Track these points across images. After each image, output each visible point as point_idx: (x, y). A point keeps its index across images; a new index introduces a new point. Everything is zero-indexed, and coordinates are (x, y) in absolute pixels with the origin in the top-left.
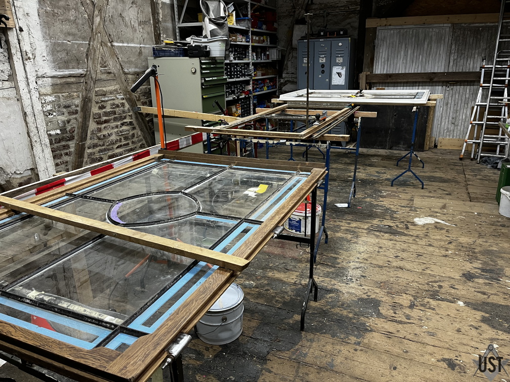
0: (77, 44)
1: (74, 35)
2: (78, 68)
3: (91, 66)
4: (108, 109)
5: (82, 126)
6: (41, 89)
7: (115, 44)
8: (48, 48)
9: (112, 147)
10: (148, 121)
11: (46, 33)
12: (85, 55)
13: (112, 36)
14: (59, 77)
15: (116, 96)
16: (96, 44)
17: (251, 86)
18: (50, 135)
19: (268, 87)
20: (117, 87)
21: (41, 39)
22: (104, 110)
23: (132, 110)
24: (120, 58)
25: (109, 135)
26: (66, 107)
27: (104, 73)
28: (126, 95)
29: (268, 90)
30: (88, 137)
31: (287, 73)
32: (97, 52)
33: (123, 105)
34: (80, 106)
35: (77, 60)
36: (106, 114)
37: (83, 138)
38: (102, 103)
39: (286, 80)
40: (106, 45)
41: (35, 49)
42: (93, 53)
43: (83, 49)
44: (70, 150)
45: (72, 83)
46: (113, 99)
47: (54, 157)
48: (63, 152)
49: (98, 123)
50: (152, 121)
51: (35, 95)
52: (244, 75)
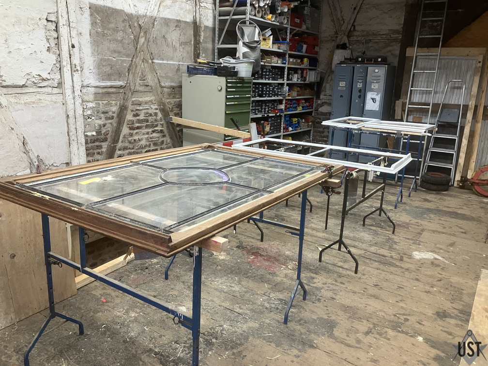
0: (121, 60)
1: (119, 52)
2: (119, 81)
3: (131, 79)
4: (142, 117)
5: (116, 131)
6: (84, 96)
7: (156, 61)
8: (95, 62)
9: (141, 151)
10: (179, 131)
11: (94, 50)
12: (127, 70)
13: (154, 54)
14: (102, 87)
15: (150, 106)
16: (138, 60)
17: (283, 105)
18: (86, 136)
19: (303, 107)
20: (153, 98)
21: (90, 54)
22: (138, 118)
23: (165, 119)
24: (158, 73)
25: (139, 140)
26: (104, 113)
27: (142, 86)
28: (160, 106)
29: (303, 110)
30: (120, 140)
31: (325, 95)
32: (139, 67)
33: (156, 114)
34: (116, 113)
35: (119, 74)
36: (139, 121)
37: (116, 140)
38: (137, 112)
39: (323, 101)
40: (147, 62)
41: (84, 63)
42: (134, 69)
43: (126, 65)
44: (102, 150)
45: (113, 93)
46: (148, 109)
47: (88, 155)
48: (96, 151)
49: (131, 129)
50: (181, 131)
51: (79, 101)
52: (278, 95)
